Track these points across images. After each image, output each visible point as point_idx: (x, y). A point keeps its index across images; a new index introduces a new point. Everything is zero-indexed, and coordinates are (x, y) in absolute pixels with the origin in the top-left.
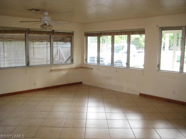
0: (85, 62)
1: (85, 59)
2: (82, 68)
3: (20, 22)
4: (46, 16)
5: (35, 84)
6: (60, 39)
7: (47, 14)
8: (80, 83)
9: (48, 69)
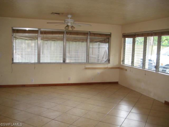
0: (122, 63)
1: (122, 60)
2: (119, 68)
3: (47, 23)
4: (69, 18)
5: (69, 79)
6: (101, 40)
7: (70, 17)
8: (116, 83)
9: (83, 66)
